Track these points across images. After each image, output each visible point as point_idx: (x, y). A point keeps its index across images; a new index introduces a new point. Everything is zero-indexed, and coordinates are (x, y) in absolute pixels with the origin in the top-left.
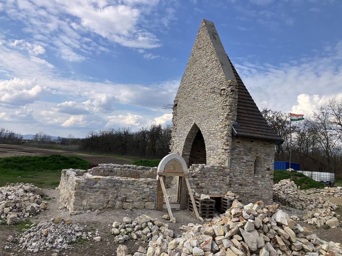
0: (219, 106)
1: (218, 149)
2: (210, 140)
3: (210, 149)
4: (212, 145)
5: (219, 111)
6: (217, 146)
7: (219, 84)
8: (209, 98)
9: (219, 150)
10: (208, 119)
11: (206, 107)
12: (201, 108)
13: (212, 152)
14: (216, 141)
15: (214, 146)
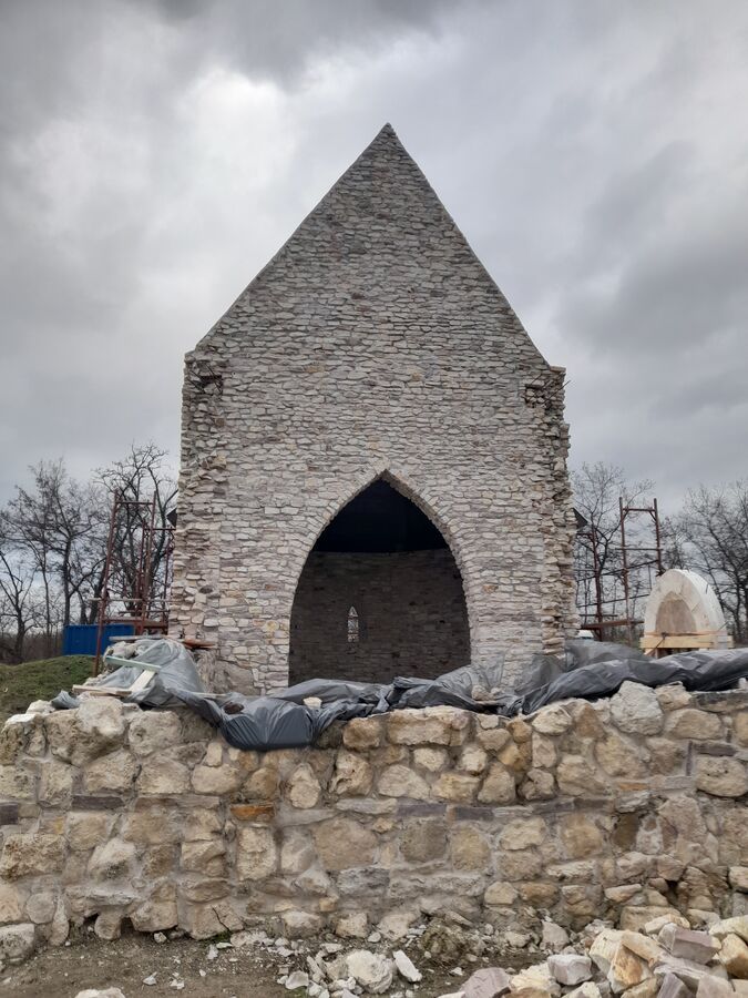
0: (522, 431)
1: (535, 563)
2: (487, 535)
3: (494, 564)
4: (500, 551)
5: (522, 447)
6: (529, 555)
7: (513, 366)
8: (465, 400)
9: (539, 568)
10: (465, 465)
11: (453, 427)
12: (419, 425)
13: (501, 573)
14: (521, 541)
15: (514, 555)
